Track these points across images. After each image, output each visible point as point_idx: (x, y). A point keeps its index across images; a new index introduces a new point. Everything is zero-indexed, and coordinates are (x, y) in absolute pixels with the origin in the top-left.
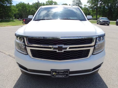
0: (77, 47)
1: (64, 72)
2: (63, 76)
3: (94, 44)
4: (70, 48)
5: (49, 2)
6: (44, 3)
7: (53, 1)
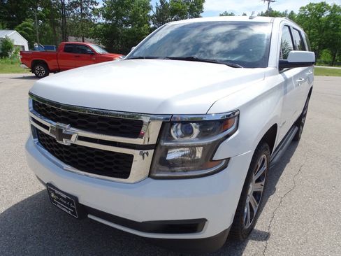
0: (97, 139)
1: (67, 200)
2: (68, 210)
3: (155, 143)
4: (80, 138)
5: (310, 10)
6: (292, 13)
7: (327, 3)
